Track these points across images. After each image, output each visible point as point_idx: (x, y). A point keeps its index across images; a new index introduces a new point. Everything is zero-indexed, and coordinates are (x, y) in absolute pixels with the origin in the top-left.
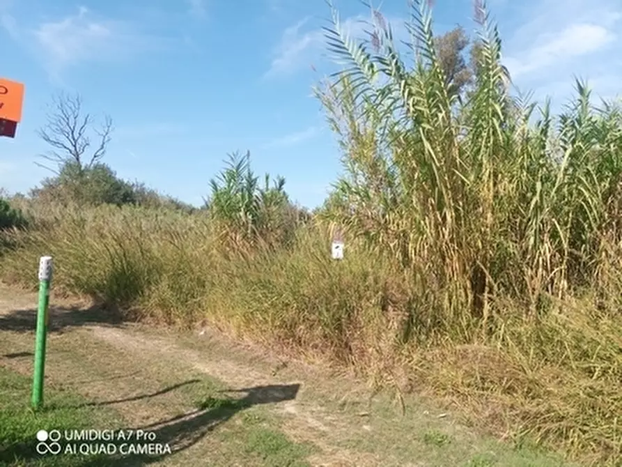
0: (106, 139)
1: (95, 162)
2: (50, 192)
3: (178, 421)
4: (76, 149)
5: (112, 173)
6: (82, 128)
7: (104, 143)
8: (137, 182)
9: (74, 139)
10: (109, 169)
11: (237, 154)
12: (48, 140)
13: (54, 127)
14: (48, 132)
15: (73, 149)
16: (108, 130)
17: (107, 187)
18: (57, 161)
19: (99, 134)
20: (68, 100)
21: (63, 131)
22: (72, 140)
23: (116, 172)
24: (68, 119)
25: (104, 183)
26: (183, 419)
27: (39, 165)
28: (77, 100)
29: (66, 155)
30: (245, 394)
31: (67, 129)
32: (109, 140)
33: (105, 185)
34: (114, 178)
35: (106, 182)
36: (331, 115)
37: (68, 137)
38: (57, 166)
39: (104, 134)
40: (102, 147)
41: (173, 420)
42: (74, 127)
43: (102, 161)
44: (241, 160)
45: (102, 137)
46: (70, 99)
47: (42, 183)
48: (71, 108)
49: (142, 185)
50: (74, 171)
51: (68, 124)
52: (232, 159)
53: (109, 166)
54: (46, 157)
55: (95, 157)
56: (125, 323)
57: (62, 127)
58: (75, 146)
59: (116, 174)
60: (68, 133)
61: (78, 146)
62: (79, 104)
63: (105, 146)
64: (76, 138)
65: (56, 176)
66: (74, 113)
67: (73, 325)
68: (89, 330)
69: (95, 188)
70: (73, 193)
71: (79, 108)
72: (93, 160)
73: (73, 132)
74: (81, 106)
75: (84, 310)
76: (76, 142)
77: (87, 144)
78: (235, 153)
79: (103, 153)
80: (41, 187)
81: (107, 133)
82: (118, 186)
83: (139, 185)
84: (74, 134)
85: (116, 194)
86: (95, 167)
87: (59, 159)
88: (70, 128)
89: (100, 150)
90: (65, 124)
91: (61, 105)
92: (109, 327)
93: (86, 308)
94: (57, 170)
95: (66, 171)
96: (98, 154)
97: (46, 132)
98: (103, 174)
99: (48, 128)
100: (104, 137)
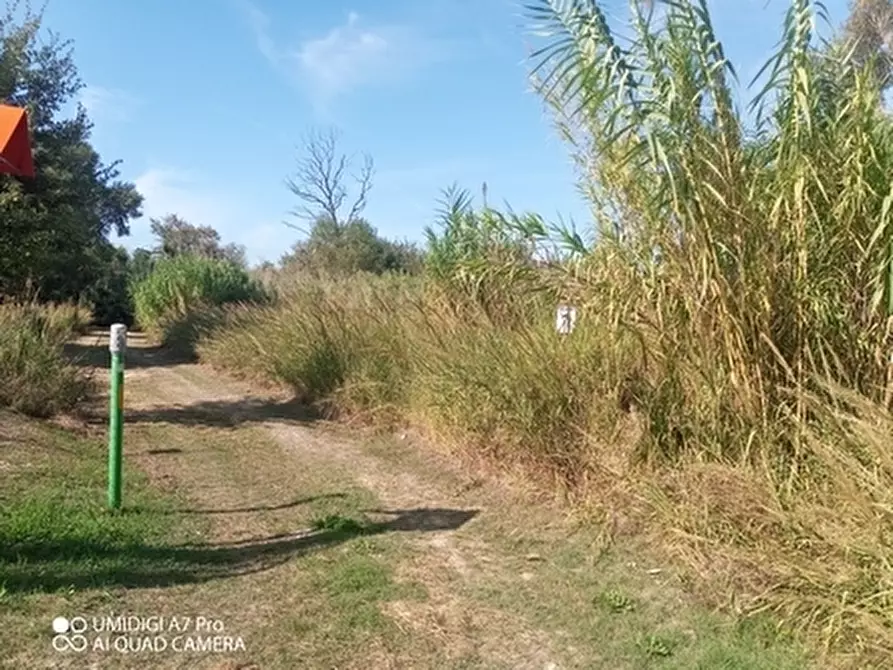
0: (367, 187)
1: (353, 218)
2: (301, 259)
3: (275, 541)
4: (331, 202)
5: (372, 231)
6: (338, 173)
7: (364, 192)
8: (406, 241)
9: (328, 189)
10: (368, 225)
11: (454, 188)
12: (297, 192)
13: (304, 175)
14: (298, 182)
15: (327, 201)
16: (369, 174)
17: (367, 249)
18: (309, 218)
19: (357, 180)
20: (320, 138)
21: (314, 179)
22: (325, 190)
23: (376, 229)
24: (320, 163)
25: (363, 244)
26: (283, 539)
27: (290, 226)
28: (331, 138)
29: (318, 209)
30: (394, 517)
31: (320, 176)
32: (369, 188)
33: (363, 247)
34: (375, 237)
35: (366, 243)
36: (559, 117)
37: (321, 187)
38: (308, 226)
39: (364, 179)
40: (362, 197)
41: (270, 538)
42: (328, 173)
43: (361, 215)
44: (458, 196)
45: (362, 184)
46: (323, 137)
47: (294, 248)
48: (323, 148)
49: (413, 245)
50: (328, 229)
51: (320, 169)
52: (447, 195)
53: (368, 222)
54: (296, 214)
55: (354, 210)
56: (318, 421)
57: (313, 173)
58: (330, 198)
59: (376, 232)
60: (321, 182)
61: (333, 198)
62: (333, 142)
63: (365, 195)
64: (331, 188)
65: (309, 237)
66: (327, 154)
67: (252, 420)
68: (268, 427)
69: (352, 251)
70: (326, 259)
71: (333, 149)
72: (351, 215)
73: (326, 180)
74: (336, 146)
75: (282, 405)
76: (331, 193)
77: (344, 195)
78: (451, 188)
79: (364, 204)
80: (291, 253)
81: (367, 179)
82: (380, 247)
83: (409, 245)
84: (329, 182)
85: (377, 258)
86: (353, 224)
87: (310, 216)
88: (323, 173)
89: (359, 202)
90: (317, 170)
91: (313, 146)
92: (294, 425)
93: (284, 401)
94: (308, 228)
95: (319, 231)
96: (357, 207)
97: (295, 183)
98: (363, 232)
99: (297, 178)
100: (364, 183)
